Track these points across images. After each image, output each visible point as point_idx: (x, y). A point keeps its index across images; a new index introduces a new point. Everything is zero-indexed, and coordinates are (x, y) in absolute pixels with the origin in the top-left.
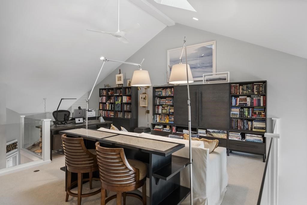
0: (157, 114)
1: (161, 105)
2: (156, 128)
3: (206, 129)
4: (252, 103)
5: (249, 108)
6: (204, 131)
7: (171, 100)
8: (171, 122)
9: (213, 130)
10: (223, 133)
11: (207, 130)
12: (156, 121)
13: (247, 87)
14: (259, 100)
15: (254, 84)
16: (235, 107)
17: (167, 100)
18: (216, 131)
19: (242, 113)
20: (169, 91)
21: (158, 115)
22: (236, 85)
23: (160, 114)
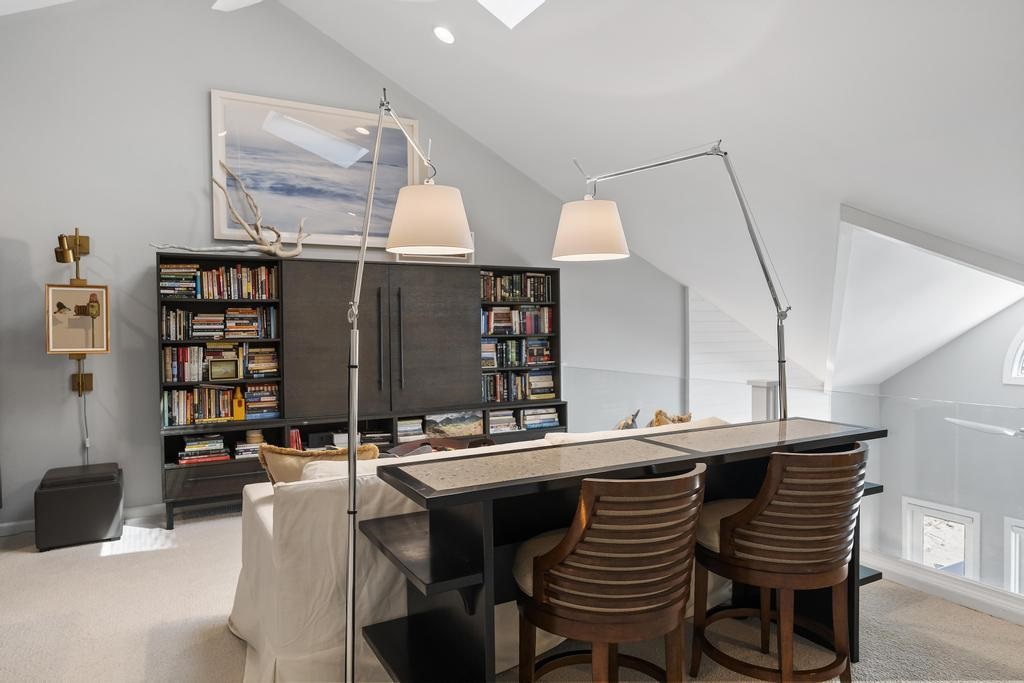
0: (179, 388)
1: (201, 343)
2: (195, 454)
3: (422, 417)
4: (523, 325)
5: (518, 339)
6: (417, 425)
7: (255, 320)
8: (257, 416)
9: (445, 416)
10: (474, 418)
11: (428, 418)
12: (172, 421)
13: (512, 283)
14: (537, 319)
15: (528, 274)
16: (486, 338)
17: (232, 319)
18: (454, 415)
19: (502, 355)
20: (245, 280)
21: (183, 394)
22: (487, 273)
23: (189, 388)
